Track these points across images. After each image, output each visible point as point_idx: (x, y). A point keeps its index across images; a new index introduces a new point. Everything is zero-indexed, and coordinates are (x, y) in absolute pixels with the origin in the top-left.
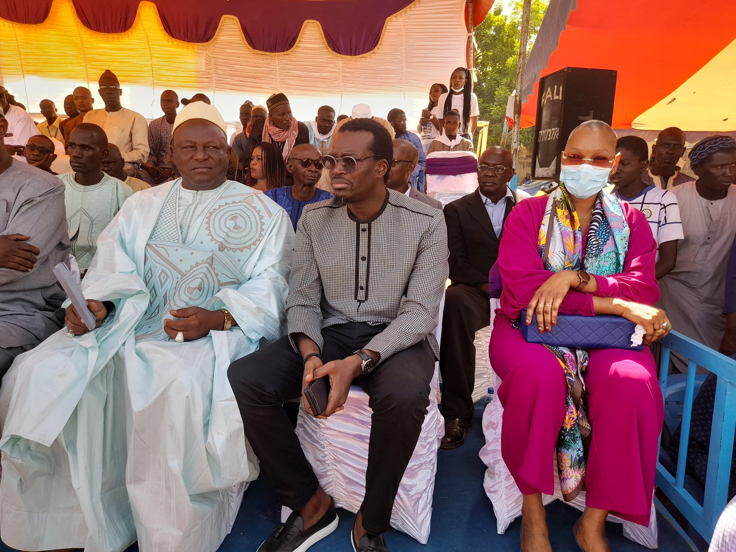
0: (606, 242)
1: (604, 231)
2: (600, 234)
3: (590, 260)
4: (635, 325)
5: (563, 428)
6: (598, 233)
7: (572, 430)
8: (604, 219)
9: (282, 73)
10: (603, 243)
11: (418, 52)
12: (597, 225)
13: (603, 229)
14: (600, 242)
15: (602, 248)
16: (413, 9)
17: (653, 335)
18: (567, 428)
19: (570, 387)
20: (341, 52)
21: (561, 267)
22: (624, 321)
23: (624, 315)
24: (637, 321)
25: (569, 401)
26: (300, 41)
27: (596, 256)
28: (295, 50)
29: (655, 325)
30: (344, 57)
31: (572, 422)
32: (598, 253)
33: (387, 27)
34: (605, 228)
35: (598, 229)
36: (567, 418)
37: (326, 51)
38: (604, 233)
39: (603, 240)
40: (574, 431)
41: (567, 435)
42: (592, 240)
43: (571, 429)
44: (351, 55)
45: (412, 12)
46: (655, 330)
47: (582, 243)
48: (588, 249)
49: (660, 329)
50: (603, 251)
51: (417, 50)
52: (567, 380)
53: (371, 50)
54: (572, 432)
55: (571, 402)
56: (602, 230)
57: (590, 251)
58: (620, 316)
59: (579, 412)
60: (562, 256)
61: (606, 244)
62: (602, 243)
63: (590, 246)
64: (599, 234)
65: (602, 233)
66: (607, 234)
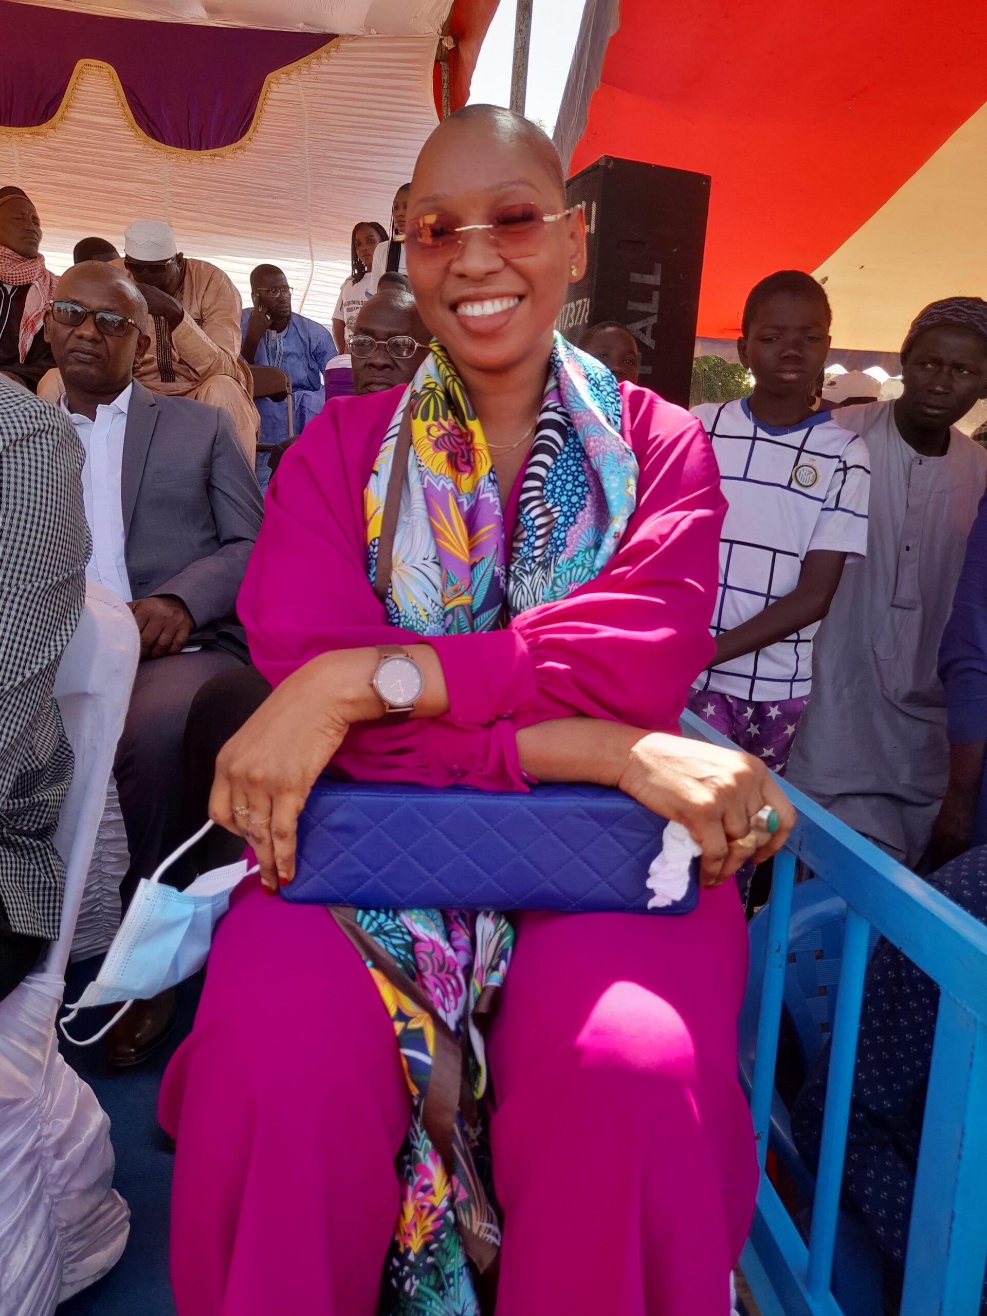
0: (574, 515)
1: (570, 478)
2: (558, 490)
3: (527, 580)
4: (664, 822)
5: (395, 1250)
6: (550, 487)
7: (431, 1254)
8: (571, 440)
9: (28, 175)
10: (567, 518)
11: (336, 156)
12: (548, 460)
13: (565, 472)
14: (556, 515)
15: (562, 535)
16: (325, 61)
17: (727, 857)
18: (408, 1250)
19: (415, 1091)
20: (166, 139)
21: (430, 611)
22: (628, 806)
23: (624, 786)
24: (666, 811)
25: (417, 1144)
26: (70, 107)
27: (545, 565)
28: (59, 125)
29: (728, 820)
30: (172, 151)
31: (429, 1224)
32: (552, 553)
33: (270, 95)
34: (574, 468)
35: (551, 475)
36: (410, 1211)
37: (132, 133)
38: (569, 486)
39: (565, 508)
40: (439, 1254)
41: (409, 1275)
42: (533, 514)
43: (426, 1249)
44: (189, 147)
45: (324, 68)
46: (730, 838)
47: (504, 524)
48: (521, 545)
49: (748, 831)
50: (564, 545)
51: (335, 150)
52: (404, 1062)
53: (233, 140)
54: (430, 1260)
55: (423, 1146)
56: (564, 477)
57: (526, 549)
58: (613, 790)
59: (455, 1179)
60: (434, 572)
61: (575, 522)
62: (561, 520)
63: (525, 534)
64: (553, 491)
65: (563, 488)
66: (579, 490)
